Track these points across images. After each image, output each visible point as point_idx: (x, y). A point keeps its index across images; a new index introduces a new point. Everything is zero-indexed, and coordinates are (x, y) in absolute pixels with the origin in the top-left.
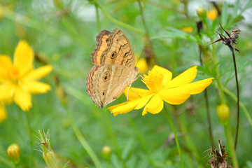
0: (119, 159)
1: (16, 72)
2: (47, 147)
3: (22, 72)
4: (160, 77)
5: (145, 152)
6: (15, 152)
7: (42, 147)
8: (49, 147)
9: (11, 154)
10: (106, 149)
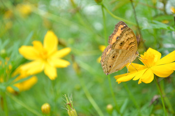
0: (118, 113)
1: (46, 53)
2: (71, 106)
3: (50, 52)
4: (153, 57)
5: (135, 107)
6: (47, 109)
7: (68, 107)
8: (72, 106)
9: (44, 110)
10: (110, 107)
